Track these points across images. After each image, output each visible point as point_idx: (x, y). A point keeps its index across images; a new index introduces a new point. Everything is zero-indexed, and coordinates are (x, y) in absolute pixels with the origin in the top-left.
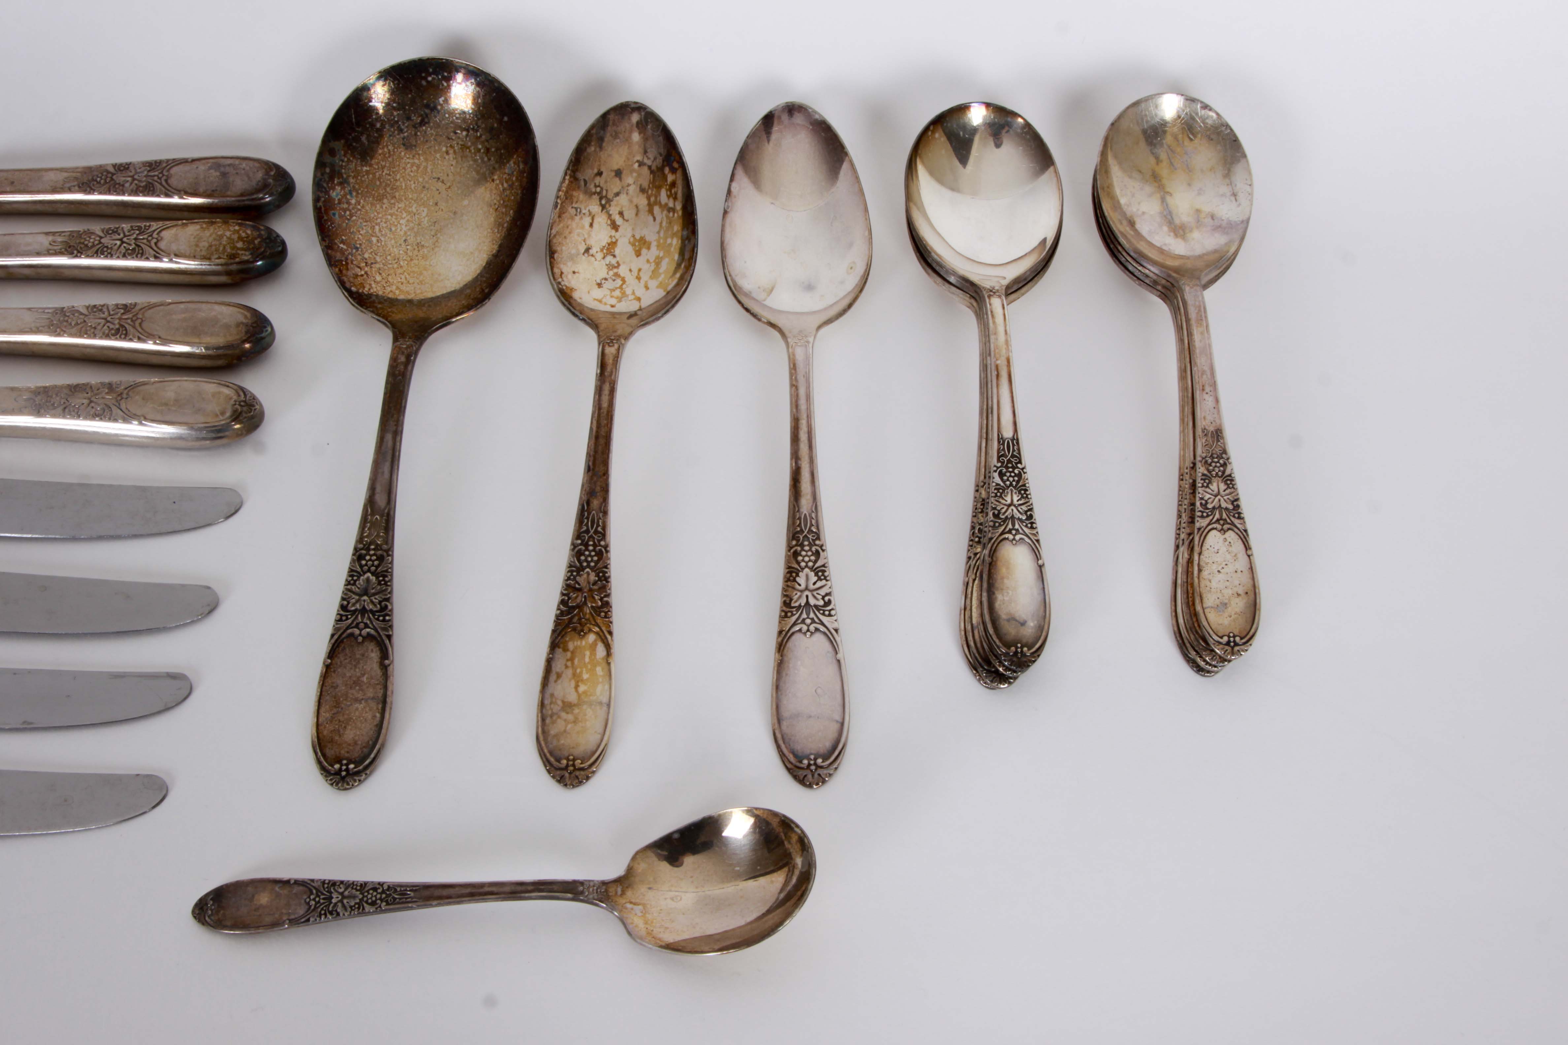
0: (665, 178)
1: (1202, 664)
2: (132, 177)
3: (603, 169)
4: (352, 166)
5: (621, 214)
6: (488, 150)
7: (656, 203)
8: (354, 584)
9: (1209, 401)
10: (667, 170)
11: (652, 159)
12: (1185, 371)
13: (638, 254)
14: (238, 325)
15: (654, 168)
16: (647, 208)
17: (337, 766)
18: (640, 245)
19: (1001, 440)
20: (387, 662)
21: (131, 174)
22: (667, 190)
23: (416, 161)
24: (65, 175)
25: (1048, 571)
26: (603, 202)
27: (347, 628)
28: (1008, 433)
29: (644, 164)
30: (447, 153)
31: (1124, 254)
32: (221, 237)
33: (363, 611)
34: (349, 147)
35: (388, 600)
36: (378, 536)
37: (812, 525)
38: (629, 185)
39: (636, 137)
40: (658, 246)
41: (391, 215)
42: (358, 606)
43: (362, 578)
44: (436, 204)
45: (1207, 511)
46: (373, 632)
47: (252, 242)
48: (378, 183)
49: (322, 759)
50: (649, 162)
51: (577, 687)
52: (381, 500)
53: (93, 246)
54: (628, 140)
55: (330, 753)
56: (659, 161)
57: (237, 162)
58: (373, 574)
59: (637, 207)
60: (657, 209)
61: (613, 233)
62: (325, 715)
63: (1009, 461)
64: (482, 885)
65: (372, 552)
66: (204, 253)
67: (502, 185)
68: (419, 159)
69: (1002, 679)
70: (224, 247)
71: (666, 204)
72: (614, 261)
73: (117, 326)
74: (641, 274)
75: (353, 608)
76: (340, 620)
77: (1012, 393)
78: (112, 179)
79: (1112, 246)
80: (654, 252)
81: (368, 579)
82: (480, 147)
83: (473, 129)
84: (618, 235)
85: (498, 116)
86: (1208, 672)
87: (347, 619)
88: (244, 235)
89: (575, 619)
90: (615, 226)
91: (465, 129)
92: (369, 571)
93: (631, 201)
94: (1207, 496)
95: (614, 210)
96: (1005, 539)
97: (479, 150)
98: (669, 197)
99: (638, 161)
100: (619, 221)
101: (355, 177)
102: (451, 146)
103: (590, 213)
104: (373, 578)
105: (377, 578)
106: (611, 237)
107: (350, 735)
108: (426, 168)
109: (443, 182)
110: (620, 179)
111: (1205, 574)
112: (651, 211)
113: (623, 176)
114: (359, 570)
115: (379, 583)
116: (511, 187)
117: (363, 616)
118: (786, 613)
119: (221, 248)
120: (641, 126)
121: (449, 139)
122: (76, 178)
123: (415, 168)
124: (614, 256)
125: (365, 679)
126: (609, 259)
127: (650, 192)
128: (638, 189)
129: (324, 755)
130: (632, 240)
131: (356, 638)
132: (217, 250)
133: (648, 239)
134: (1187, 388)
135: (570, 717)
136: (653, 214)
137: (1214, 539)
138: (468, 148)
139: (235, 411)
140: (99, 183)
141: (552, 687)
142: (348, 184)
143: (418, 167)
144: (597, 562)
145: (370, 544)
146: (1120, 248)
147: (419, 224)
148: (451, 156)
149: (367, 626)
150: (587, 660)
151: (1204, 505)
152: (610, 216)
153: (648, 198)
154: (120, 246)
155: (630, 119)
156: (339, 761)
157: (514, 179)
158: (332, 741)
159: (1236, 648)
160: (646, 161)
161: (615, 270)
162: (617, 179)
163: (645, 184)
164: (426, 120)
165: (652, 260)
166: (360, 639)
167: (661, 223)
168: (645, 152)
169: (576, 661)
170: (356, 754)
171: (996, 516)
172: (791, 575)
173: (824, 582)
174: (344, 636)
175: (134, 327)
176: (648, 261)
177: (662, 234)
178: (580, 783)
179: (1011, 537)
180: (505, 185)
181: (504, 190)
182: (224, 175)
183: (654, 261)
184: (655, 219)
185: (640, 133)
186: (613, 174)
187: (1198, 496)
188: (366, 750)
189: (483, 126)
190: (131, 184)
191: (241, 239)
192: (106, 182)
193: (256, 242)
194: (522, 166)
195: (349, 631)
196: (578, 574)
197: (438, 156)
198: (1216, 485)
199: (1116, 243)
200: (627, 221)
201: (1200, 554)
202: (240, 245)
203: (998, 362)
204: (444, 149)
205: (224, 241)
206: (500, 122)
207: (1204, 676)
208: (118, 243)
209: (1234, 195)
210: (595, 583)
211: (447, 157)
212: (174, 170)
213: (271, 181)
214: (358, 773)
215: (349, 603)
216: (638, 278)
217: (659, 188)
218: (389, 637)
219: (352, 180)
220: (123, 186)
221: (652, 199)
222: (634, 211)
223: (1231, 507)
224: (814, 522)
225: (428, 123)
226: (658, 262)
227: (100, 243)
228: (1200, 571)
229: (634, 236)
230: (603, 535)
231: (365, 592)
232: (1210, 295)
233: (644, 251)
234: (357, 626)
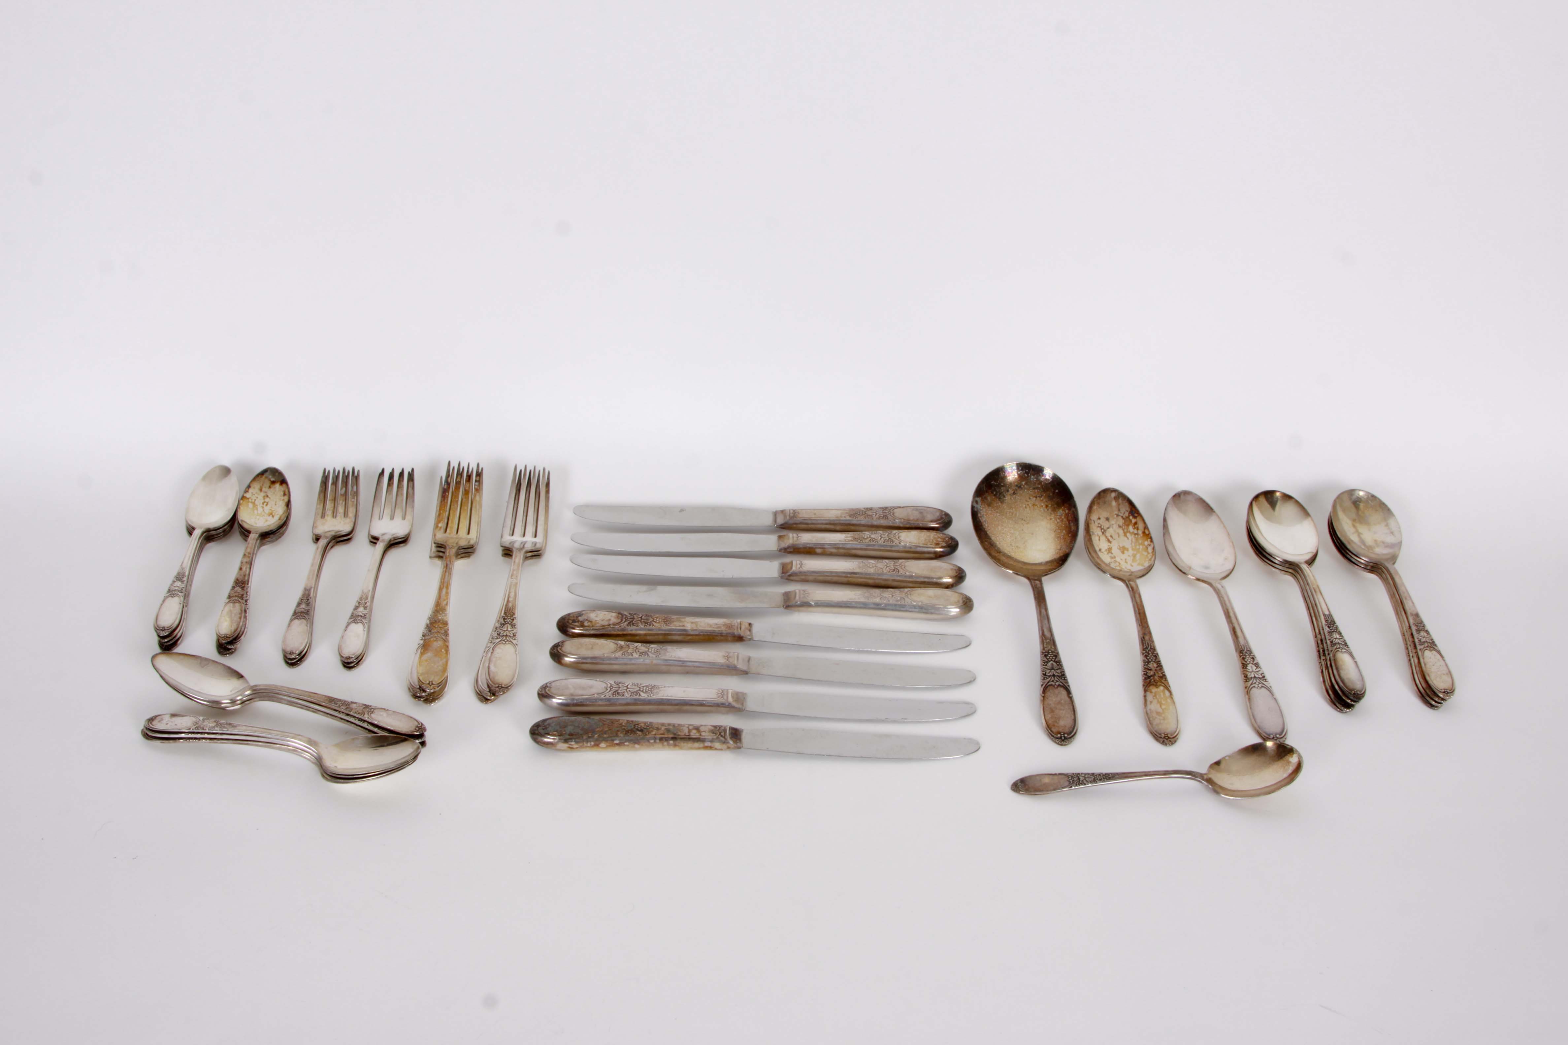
0: (1131, 521)
1: (1433, 703)
2: (875, 513)
3: (1100, 517)
4: (984, 510)
5: (1111, 536)
6: (1047, 506)
7: (1127, 532)
8: (1046, 665)
9: (1410, 603)
10: (1131, 517)
11: (1123, 513)
12: (1394, 594)
13: (1123, 553)
14: (952, 569)
15: (1124, 517)
16: (1123, 534)
17: (1059, 735)
18: (1123, 550)
19: (1325, 615)
20: (1070, 695)
21: (875, 511)
22: (1132, 526)
23: (1011, 511)
24: (841, 511)
25: (1359, 663)
26: (1103, 531)
27: (1048, 682)
28: (1327, 613)
29: (1119, 516)
30: (1026, 507)
31: (1350, 554)
32: (929, 536)
33: (1054, 676)
34: (983, 501)
35: (1064, 672)
36: (1051, 647)
37: (1247, 648)
38: (1113, 524)
39: (1114, 503)
40: (1133, 549)
41: (1003, 533)
42: (1051, 674)
43: (1049, 663)
44: (1023, 530)
45: (1421, 643)
46: (1061, 684)
47: (944, 539)
48: (995, 519)
49: (1051, 733)
50: (1122, 515)
51: (1161, 706)
52: (1047, 634)
53: (867, 538)
54: (1110, 504)
55: (1054, 730)
56: (1127, 514)
57: (925, 508)
58: (1054, 661)
59: (1118, 534)
60: (1128, 535)
61: (1109, 544)
62: (1048, 717)
63: (1330, 623)
64: (1149, 772)
65: (1051, 653)
66: (923, 542)
67: (1057, 520)
68: (1012, 510)
69: (1349, 706)
70: (933, 540)
71: (1133, 532)
72: (1112, 556)
73: (893, 568)
74: (1127, 560)
75: (1049, 675)
76: (1044, 679)
77: (1324, 599)
78: (865, 513)
79: (1343, 551)
80: (1131, 552)
81: (1052, 664)
82: (1043, 504)
83: (1039, 496)
84: (1111, 545)
85: (1052, 490)
86: (1437, 707)
87: (1047, 679)
88: (939, 536)
89: (1152, 681)
90: (1109, 541)
91: (1034, 497)
92: (1051, 660)
93: (1115, 531)
94: (1420, 637)
95: (1108, 534)
96: (1338, 651)
97: (1042, 506)
98: (1134, 529)
99: (1116, 514)
100: (1111, 539)
101: (986, 515)
102: (1028, 505)
103: (1098, 535)
104: (1055, 664)
105: (1056, 663)
106: (1109, 546)
107: (1062, 723)
108: (1016, 514)
109: (1024, 520)
110: (1109, 521)
111: (1428, 666)
112: (1125, 535)
113: (1110, 520)
114: (1047, 660)
115: (1058, 665)
116: (1062, 521)
117: (1054, 678)
118: (1246, 680)
119: (931, 541)
120: (1116, 498)
121: (1027, 501)
122: (846, 513)
123: (1011, 514)
124: (1112, 553)
125: (1063, 701)
126: (1110, 554)
127: (1124, 527)
128: (1118, 526)
129: (1052, 731)
130: (1119, 547)
131: (1054, 686)
132: (929, 541)
133: (1126, 546)
134: (1397, 601)
135: (1161, 718)
136: (1127, 537)
137: (1427, 653)
138: (1036, 505)
139: (964, 601)
140: (859, 515)
141: (1149, 706)
142: (984, 517)
143: (1012, 514)
144: (1155, 659)
145: (1049, 650)
146: (1348, 552)
147: (1016, 538)
148: (1028, 509)
149: (1057, 681)
150: (1162, 696)
151: (1420, 641)
152: (1106, 537)
153: (1123, 530)
154: (881, 539)
155: (1110, 496)
156: (1060, 733)
157: (1063, 517)
158: (1054, 726)
159: (1449, 694)
160: (1120, 514)
161: (1114, 559)
162: (1107, 522)
163: (1121, 524)
164: (1016, 492)
165: (1131, 555)
166: (1056, 686)
167: (1132, 541)
168: (1119, 510)
169: (1158, 697)
170: (1067, 730)
171: (1332, 642)
172: (1244, 666)
173: (1259, 669)
174: (1048, 685)
175: (902, 568)
176: (1129, 556)
177: (1133, 544)
178: (1172, 744)
179: (1340, 650)
180: (1058, 521)
181: (1058, 523)
182: (921, 513)
183: (1132, 555)
184: (1128, 539)
185: (1116, 502)
186: (1105, 519)
187: (1415, 637)
188: (1071, 729)
189: (1044, 495)
190: (876, 515)
191: (939, 537)
192: (863, 515)
193: (947, 539)
194: (1067, 511)
195: (1050, 683)
196: (1148, 664)
197: (1021, 509)
198: (1423, 634)
199: (1345, 549)
200: (1115, 539)
201: (1423, 658)
202: (939, 540)
203: (1314, 586)
204: (1024, 506)
205: (932, 538)
206: (1054, 493)
207: (1434, 709)
208: (880, 537)
209: (1392, 533)
210: (1157, 667)
211: (1026, 509)
212: (895, 510)
213: (944, 516)
214: (1070, 738)
215: (1046, 673)
216: (1126, 562)
217: (1128, 525)
218: (1069, 686)
219: (985, 516)
220: (872, 516)
221: (1125, 530)
222: (1117, 535)
223: (1431, 642)
224: (1248, 647)
225: (1017, 493)
226: (1134, 556)
227: (870, 537)
228: (1425, 665)
229: (1119, 546)
230: (1154, 650)
231: (1052, 669)
232: (1396, 565)
233: (1126, 552)
234: (1053, 681)
